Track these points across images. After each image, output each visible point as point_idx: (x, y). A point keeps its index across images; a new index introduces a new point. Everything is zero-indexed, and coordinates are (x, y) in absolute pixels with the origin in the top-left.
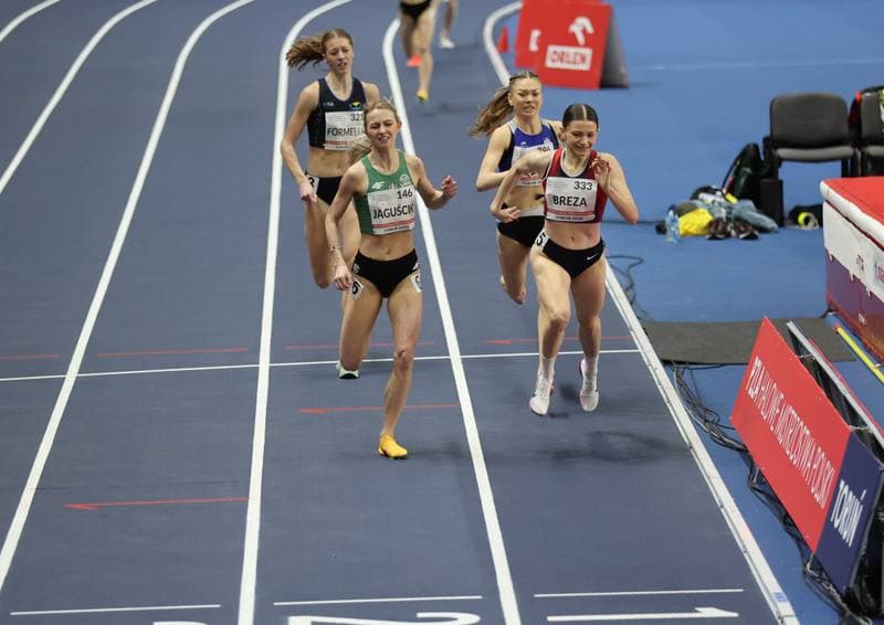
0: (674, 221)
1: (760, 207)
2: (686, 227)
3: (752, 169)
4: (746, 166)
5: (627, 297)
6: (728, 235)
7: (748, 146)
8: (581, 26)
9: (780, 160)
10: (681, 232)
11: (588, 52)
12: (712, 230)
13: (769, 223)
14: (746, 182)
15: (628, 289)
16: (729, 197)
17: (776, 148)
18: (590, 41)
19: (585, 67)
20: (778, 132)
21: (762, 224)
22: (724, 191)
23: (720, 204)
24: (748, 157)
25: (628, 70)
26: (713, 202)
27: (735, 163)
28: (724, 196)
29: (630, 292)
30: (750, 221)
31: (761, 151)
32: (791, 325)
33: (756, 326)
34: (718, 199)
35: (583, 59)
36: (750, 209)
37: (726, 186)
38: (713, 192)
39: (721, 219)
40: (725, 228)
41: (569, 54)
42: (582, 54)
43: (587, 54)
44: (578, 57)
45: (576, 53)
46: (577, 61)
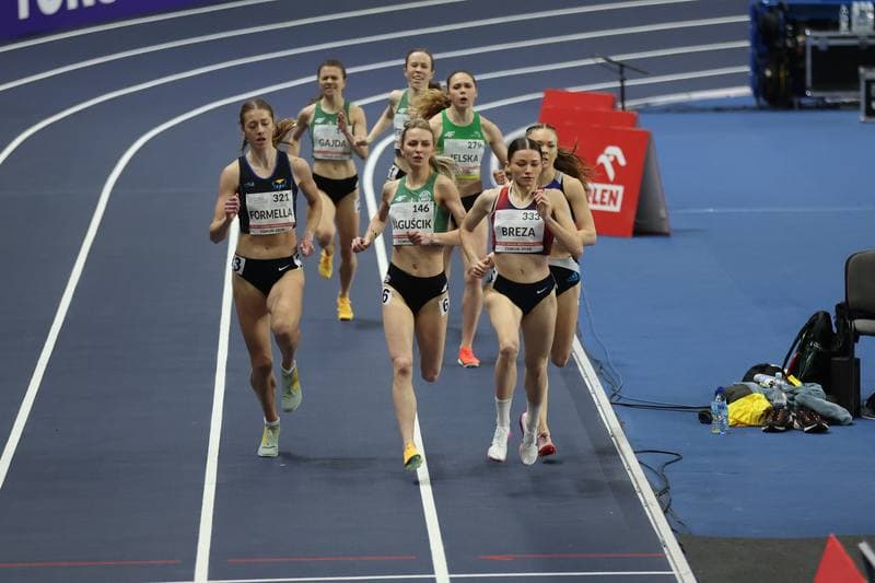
0: (722, 408)
1: (831, 392)
2: (737, 416)
3: (822, 345)
4: (814, 340)
5: (660, 502)
6: (790, 427)
7: (817, 314)
8: (612, 155)
9: (857, 334)
10: (731, 420)
11: (620, 189)
12: (770, 420)
13: (842, 413)
14: (814, 361)
15: (662, 493)
16: (792, 378)
17: (852, 319)
18: (622, 175)
20: (854, 298)
21: (833, 414)
22: (786, 371)
23: (780, 387)
24: (817, 328)
25: (670, 212)
26: (772, 385)
27: (800, 335)
28: (785, 377)
29: (664, 498)
30: (818, 409)
31: (833, 321)
32: (864, 547)
33: (822, 543)
34: (778, 382)
35: (613, 198)
36: (818, 395)
37: (788, 365)
38: (771, 371)
39: (781, 406)
40: (785, 418)
41: (596, 190)
42: (612, 192)
43: (617, 192)
44: (607, 195)
45: (604, 191)
46: (606, 200)
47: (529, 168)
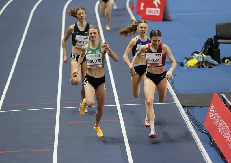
0: (186, 62)
1: (213, 58)
2: (190, 64)
4: (209, 45)
6: (203, 67)
7: (209, 39)
8: (157, 1)
9: (219, 43)
10: (188, 66)
11: (159, 10)
12: (198, 65)
13: (216, 63)
14: (209, 50)
15: (172, 83)
16: (203, 55)
17: (218, 39)
18: (159, 6)
19: (158, 14)
20: (218, 34)
21: (214, 63)
22: (202, 53)
23: (200, 57)
24: (209, 42)
25: (171, 15)
26: (198, 56)
27: (205, 44)
28: (201, 54)
29: (172, 85)
30: (210, 62)
31: (213, 40)
32: (223, 95)
33: (212, 95)
35: (157, 12)
36: (210, 58)
37: (202, 51)
38: (198, 53)
39: (201, 62)
40: (202, 64)
41: (153, 10)
42: (157, 10)
45: (155, 10)
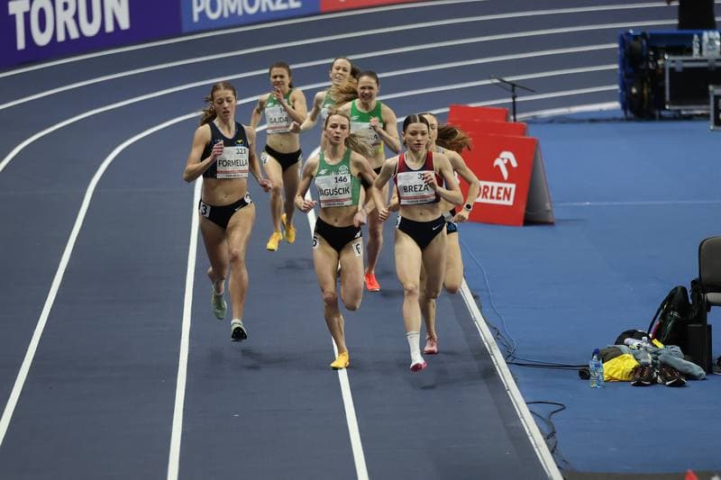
0: (598, 366)
1: (687, 353)
2: (610, 373)
3: (680, 314)
4: (674, 310)
5: (548, 444)
6: (654, 382)
7: (676, 288)
9: (709, 305)
10: (606, 377)
12: (638, 376)
13: (697, 370)
14: (674, 326)
15: (549, 437)
16: (655, 342)
17: (705, 292)
18: (514, 175)
20: (706, 275)
21: (690, 371)
22: (651, 335)
23: (646, 349)
24: (675, 300)
26: (639, 347)
27: (662, 306)
28: (650, 340)
29: (551, 440)
30: (678, 368)
31: (689, 294)
34: (644, 344)
35: (507, 194)
36: (677, 355)
37: (652, 330)
38: (638, 336)
39: (647, 365)
40: (650, 374)
41: (492, 188)
42: (506, 189)
43: (510, 189)
44: (502, 192)
45: (500, 188)
46: (501, 195)
47: (419, 137)
